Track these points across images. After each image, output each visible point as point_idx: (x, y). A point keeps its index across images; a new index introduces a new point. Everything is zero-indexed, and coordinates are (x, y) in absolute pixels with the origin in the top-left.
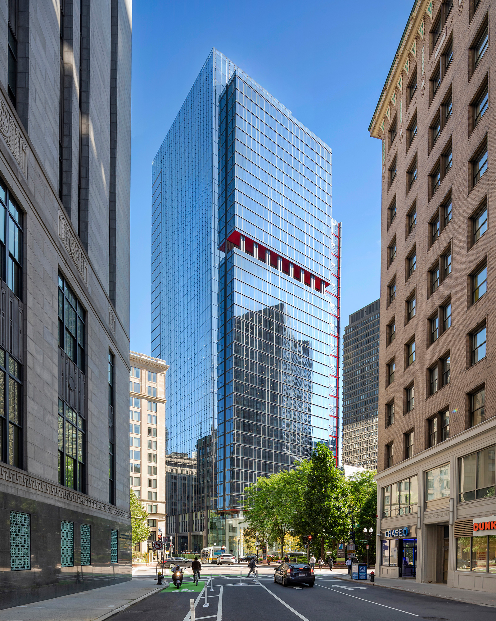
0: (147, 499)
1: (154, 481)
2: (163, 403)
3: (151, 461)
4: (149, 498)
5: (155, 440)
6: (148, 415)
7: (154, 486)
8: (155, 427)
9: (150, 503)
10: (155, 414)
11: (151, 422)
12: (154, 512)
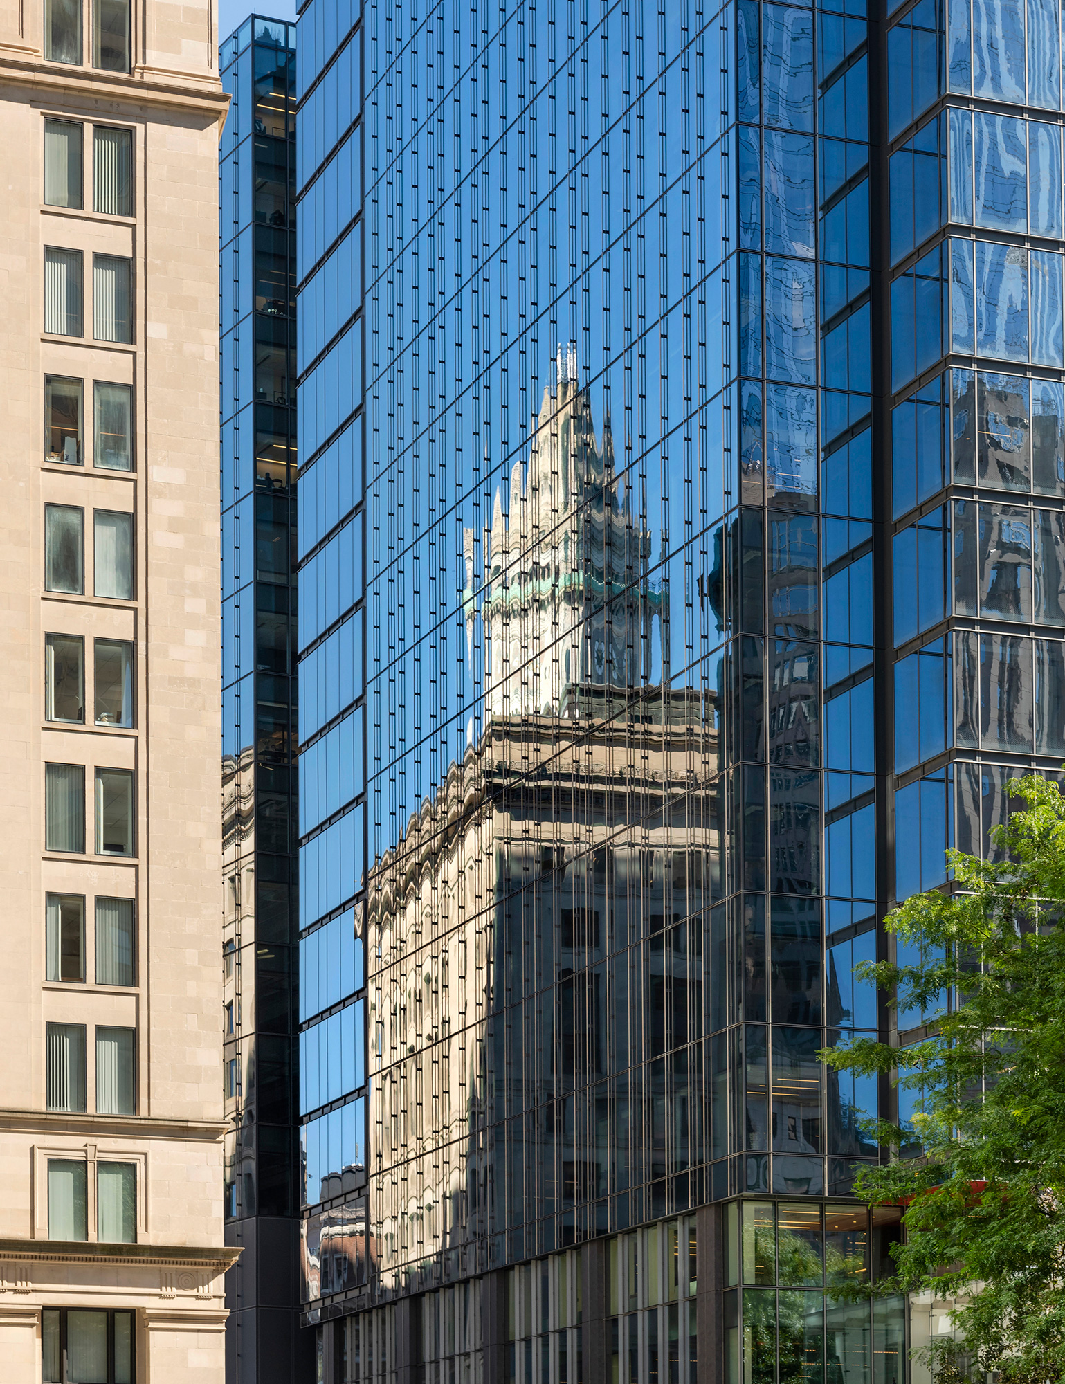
0: (36, 1101)
1: (112, 916)
2: (197, 118)
3: (80, 716)
4: (54, 1093)
5: (117, 496)
6: (52, 253)
7: (112, 972)
8: (116, 367)
9: (71, 1145)
10: (116, 241)
11: (75, 323)
12: (108, 1232)
